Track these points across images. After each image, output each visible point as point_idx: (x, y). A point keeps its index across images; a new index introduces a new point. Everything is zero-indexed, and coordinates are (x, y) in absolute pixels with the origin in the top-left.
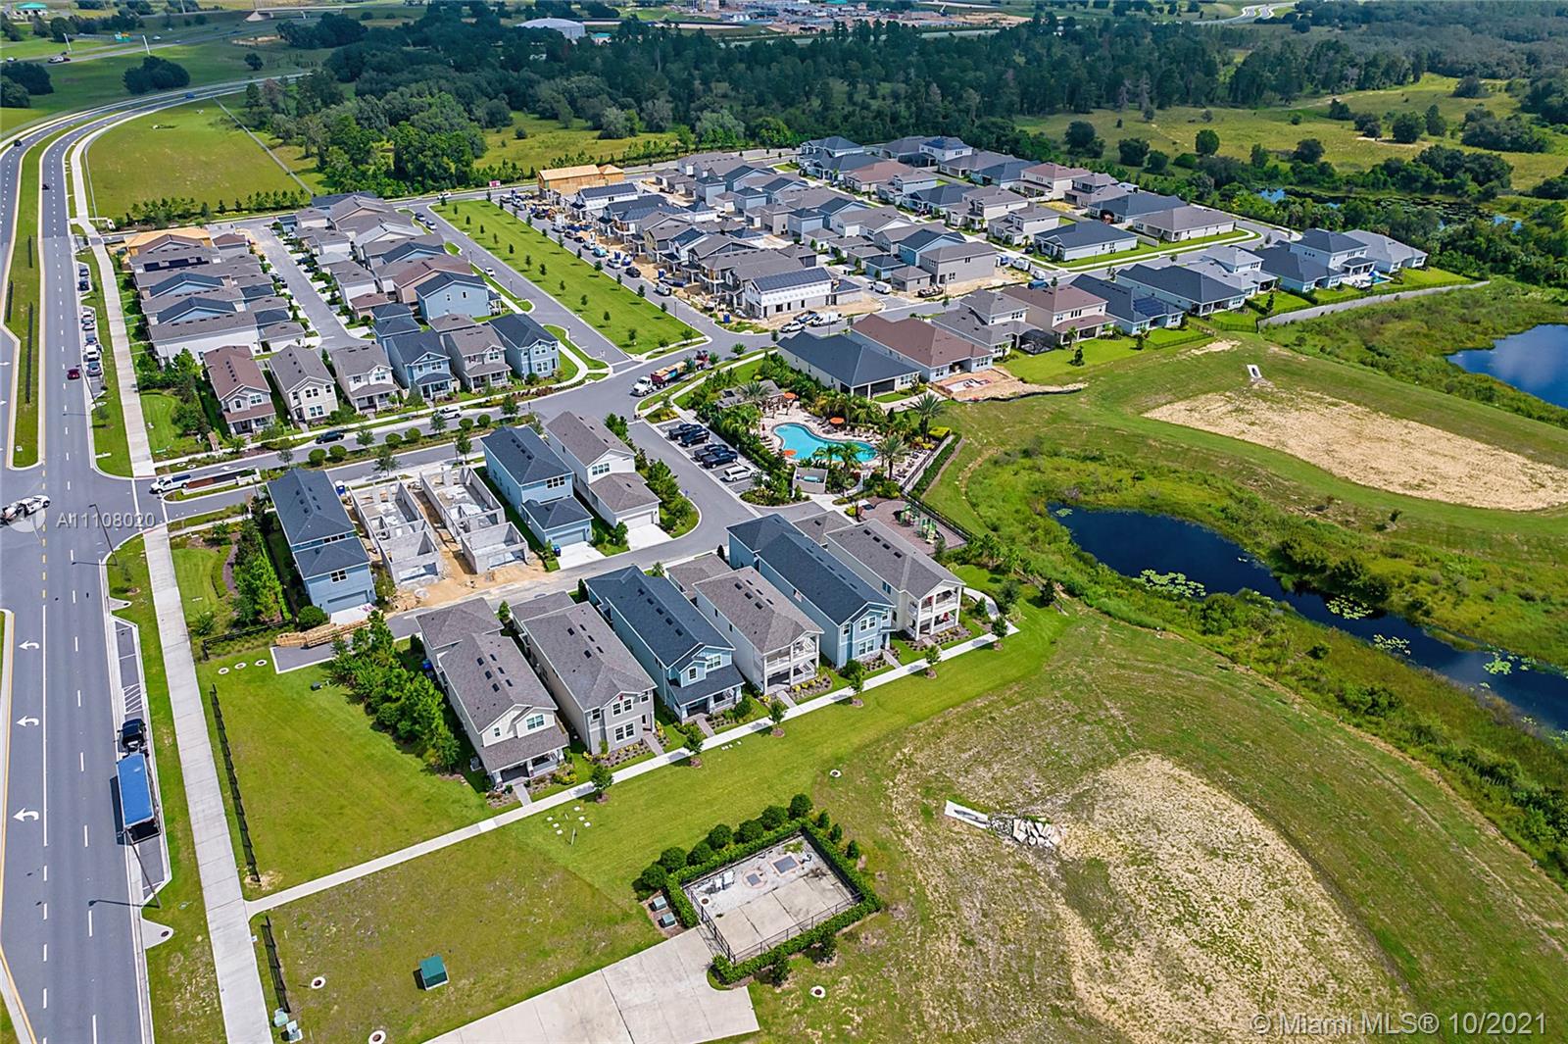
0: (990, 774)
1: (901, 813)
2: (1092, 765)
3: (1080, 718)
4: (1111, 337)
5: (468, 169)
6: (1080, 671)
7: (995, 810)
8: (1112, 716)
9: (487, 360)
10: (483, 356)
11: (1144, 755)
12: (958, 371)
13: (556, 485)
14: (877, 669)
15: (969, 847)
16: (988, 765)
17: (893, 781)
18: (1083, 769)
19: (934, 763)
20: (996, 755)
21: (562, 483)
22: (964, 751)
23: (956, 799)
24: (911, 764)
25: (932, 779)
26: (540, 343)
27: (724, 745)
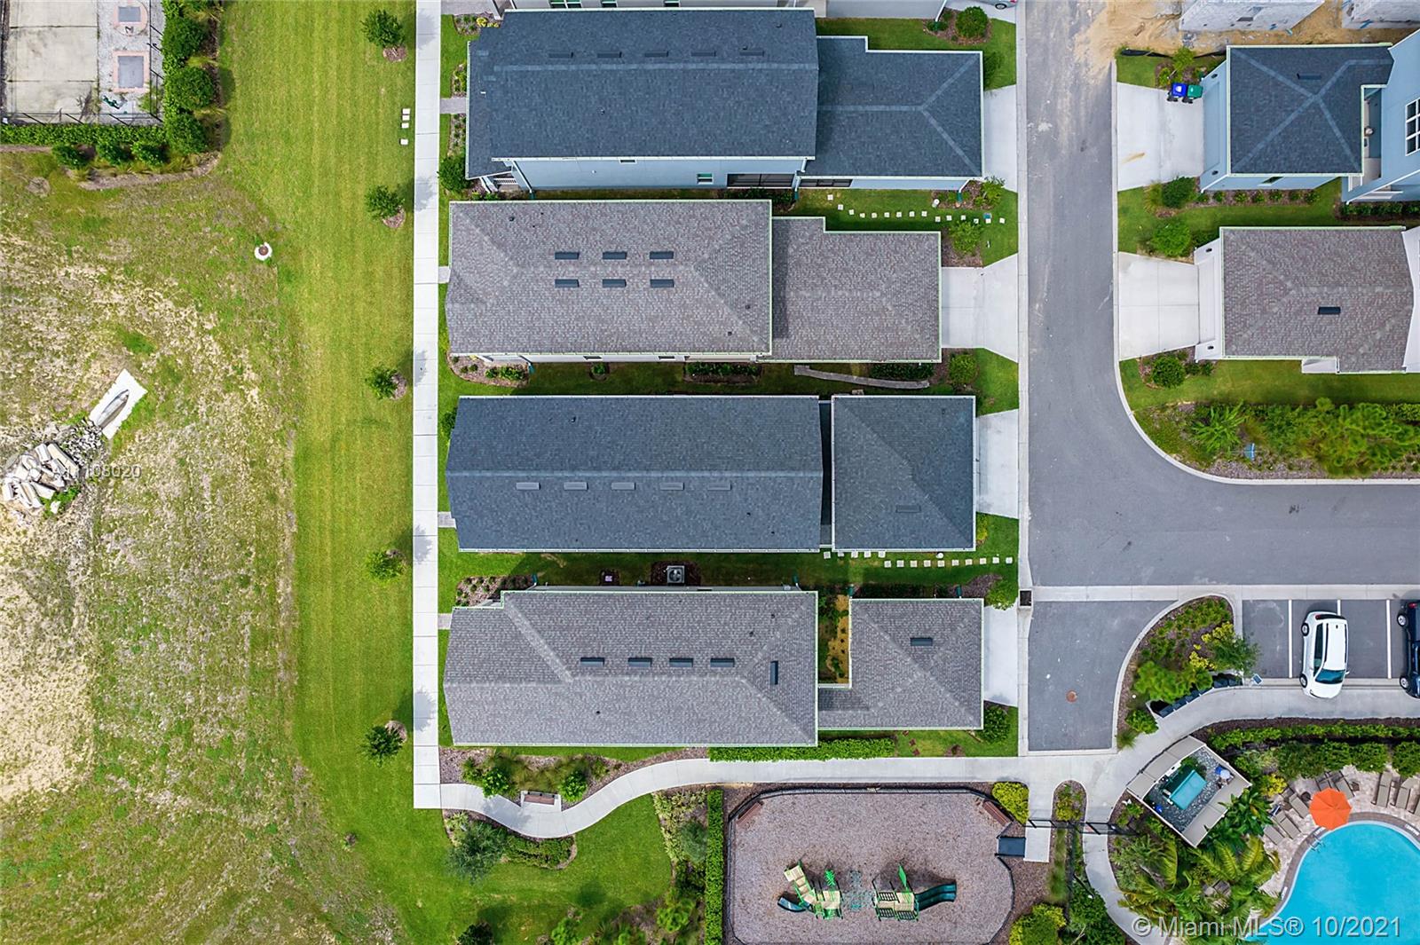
0: (163, 498)
1: (147, 301)
3: (183, 729)
6: (261, 819)
7: (111, 459)
8: (162, 786)
11: (80, 767)
15: (59, 362)
16: (179, 505)
17: (213, 332)
18: (108, 650)
19: (214, 422)
20: (186, 531)
22: (215, 486)
23: (144, 412)
24: (230, 384)
25: (191, 397)
27: (412, 116)
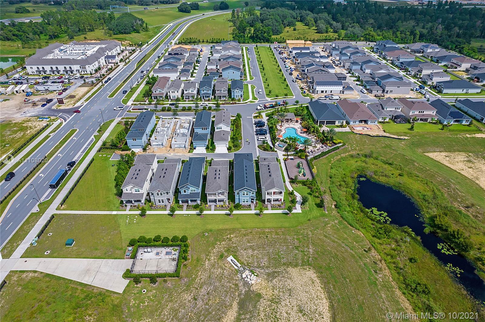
0: (252, 253)
1: (214, 253)
2: (289, 264)
3: (297, 248)
4: (434, 123)
5: (269, 38)
6: (310, 233)
7: (245, 265)
8: (309, 251)
9: (222, 92)
10: (221, 90)
11: (309, 268)
12: (363, 123)
13: (204, 129)
14: (246, 208)
15: (225, 272)
16: (253, 250)
17: (220, 243)
18: (284, 264)
19: (237, 243)
20: (259, 248)
21: (206, 129)
22: (249, 243)
23: (235, 257)
24: (230, 240)
25: (232, 247)
26: (237, 89)
27: (185, 214)
